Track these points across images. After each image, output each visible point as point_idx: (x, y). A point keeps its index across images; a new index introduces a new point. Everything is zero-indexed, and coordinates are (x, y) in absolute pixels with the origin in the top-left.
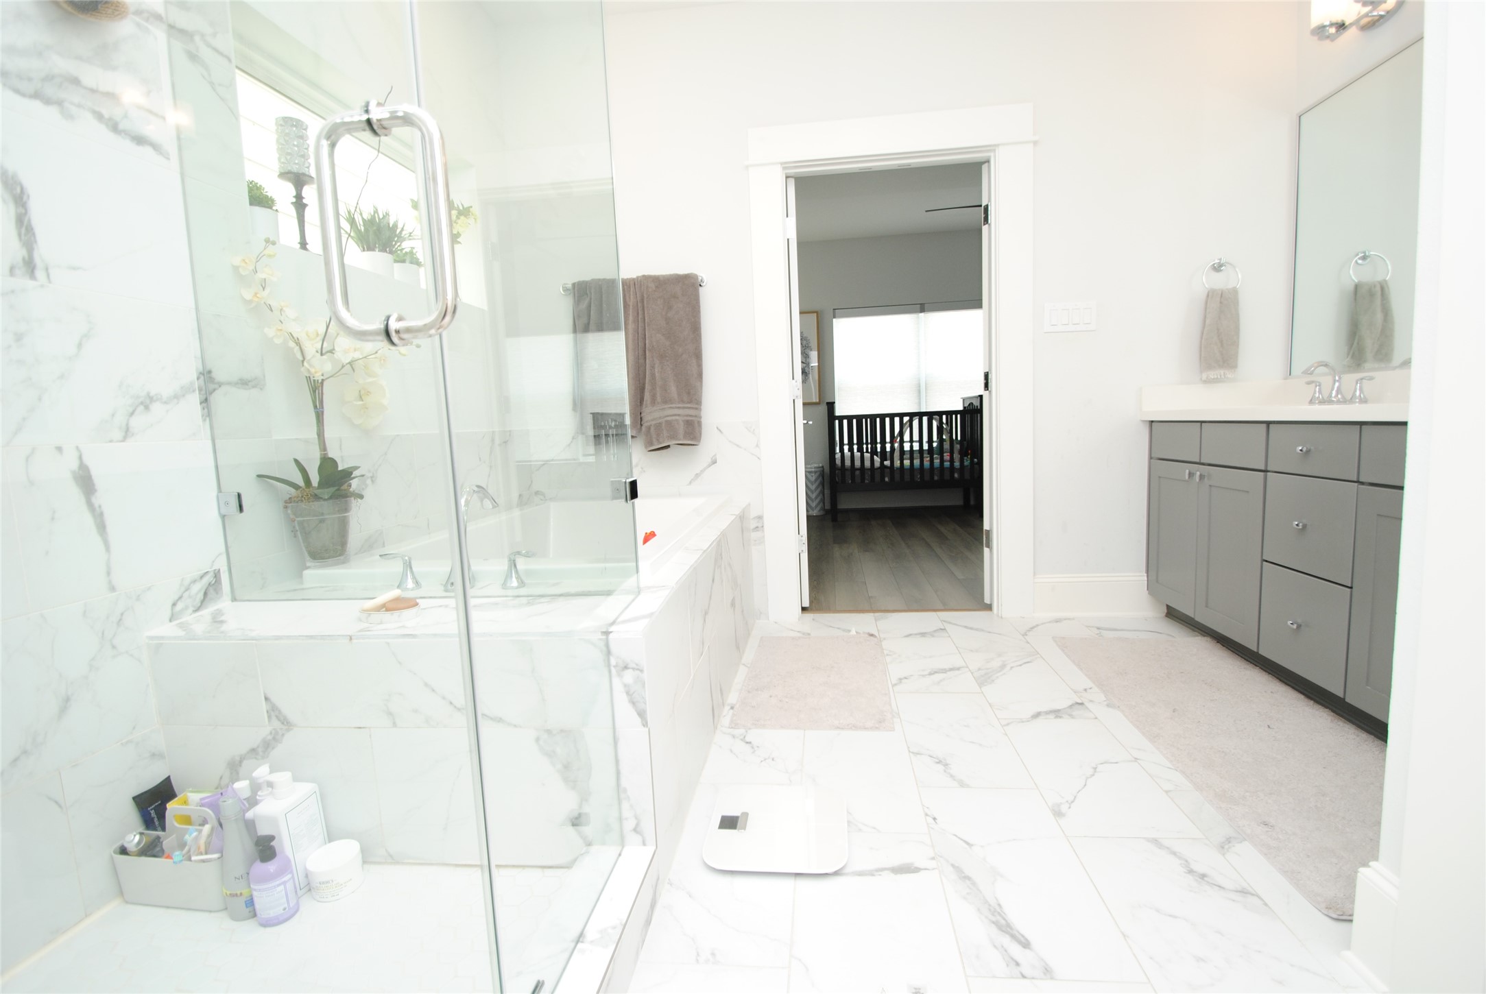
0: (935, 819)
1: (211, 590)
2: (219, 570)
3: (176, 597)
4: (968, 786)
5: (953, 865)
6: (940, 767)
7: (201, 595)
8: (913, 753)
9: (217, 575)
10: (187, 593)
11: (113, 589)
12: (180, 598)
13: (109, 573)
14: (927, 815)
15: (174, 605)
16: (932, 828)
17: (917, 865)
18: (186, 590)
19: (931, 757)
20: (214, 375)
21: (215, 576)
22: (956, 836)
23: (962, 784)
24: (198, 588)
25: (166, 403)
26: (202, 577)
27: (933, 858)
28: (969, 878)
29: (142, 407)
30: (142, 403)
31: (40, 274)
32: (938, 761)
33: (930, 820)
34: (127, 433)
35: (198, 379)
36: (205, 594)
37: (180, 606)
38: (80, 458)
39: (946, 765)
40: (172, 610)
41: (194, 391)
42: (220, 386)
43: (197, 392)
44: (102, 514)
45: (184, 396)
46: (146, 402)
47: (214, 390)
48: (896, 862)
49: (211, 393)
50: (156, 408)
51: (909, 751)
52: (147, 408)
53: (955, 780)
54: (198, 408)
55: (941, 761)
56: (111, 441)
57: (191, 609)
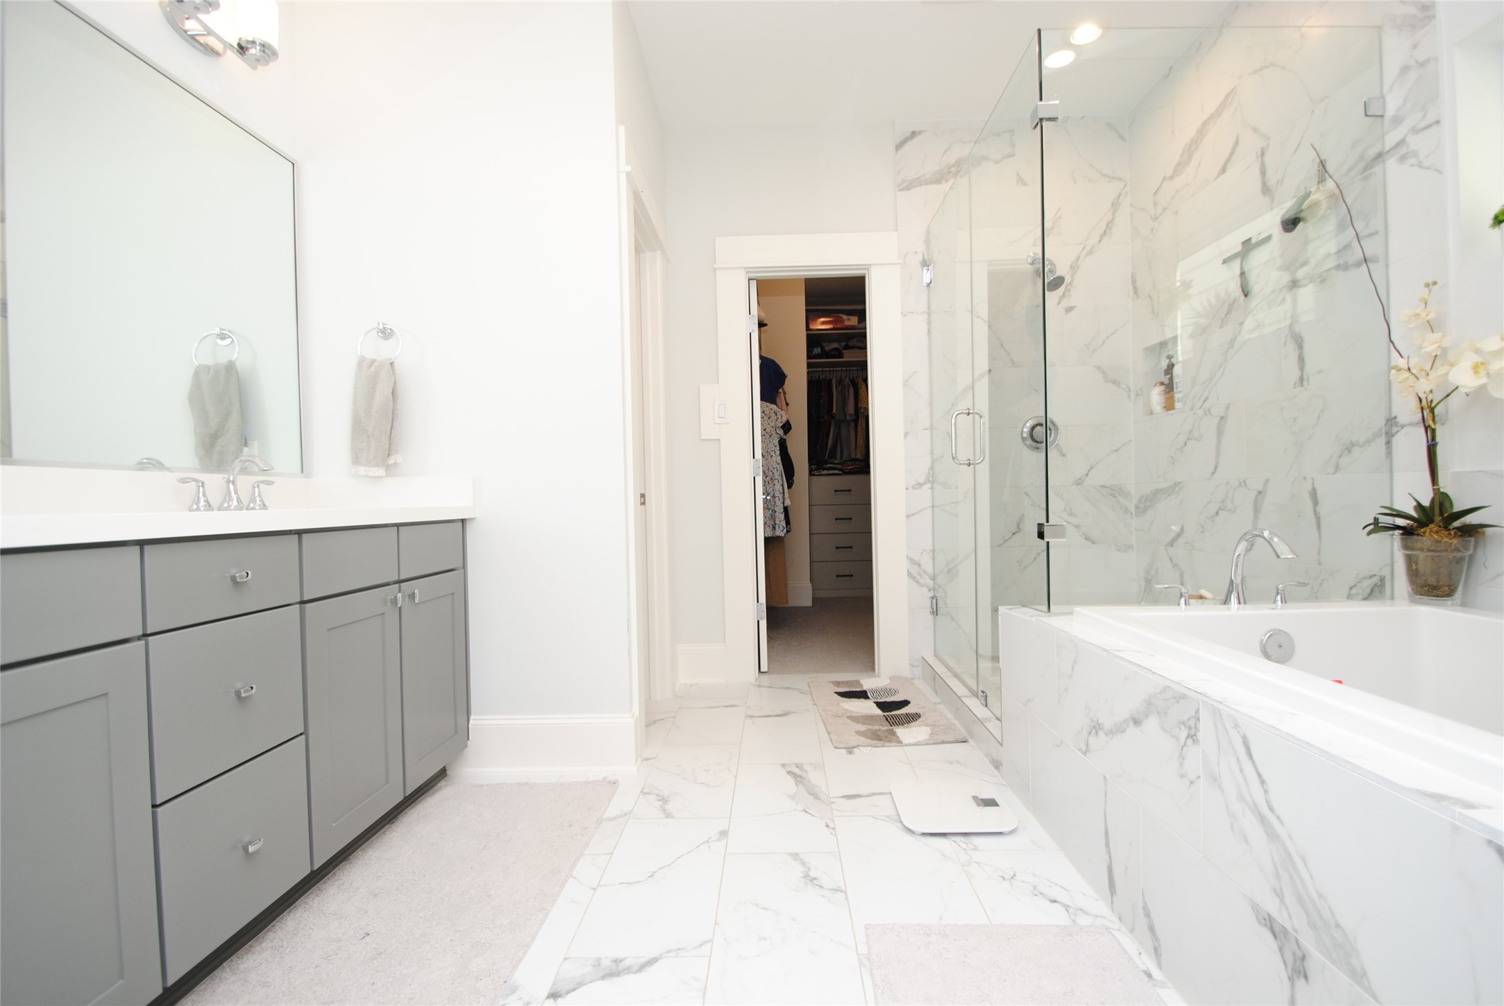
0: (827, 826)
1: (1376, 590)
2: (1384, 577)
3: (1353, 585)
4: (790, 854)
5: (820, 799)
6: (813, 874)
7: (1368, 590)
8: (842, 891)
9: (1382, 579)
10: (1359, 585)
11: (1320, 564)
12: (1355, 586)
13: (1319, 554)
14: (834, 829)
15: (1351, 588)
16: (830, 820)
17: (844, 799)
18: (1359, 582)
19: (821, 886)
20: (1398, 420)
21: (1381, 581)
22: (813, 815)
23: (795, 856)
24: (1367, 584)
25: (1362, 446)
26: (1371, 577)
27: (832, 803)
28: (811, 794)
29: (1346, 451)
30: (1347, 449)
31: (1305, 383)
32: (814, 881)
33: (831, 825)
34: (1337, 468)
35: (1386, 424)
36: (1372, 591)
37: (1354, 591)
38: (1313, 483)
39: (806, 876)
40: (1349, 591)
41: (1381, 435)
42: (1402, 428)
43: (1384, 435)
44: (1319, 518)
45: (1373, 440)
46: (1349, 448)
47: (1397, 432)
48: (859, 800)
49: (1393, 436)
50: (1356, 450)
51: (845, 893)
52: (1350, 451)
53: (801, 860)
54: (1384, 447)
55: (811, 881)
56: (1328, 474)
57: (1361, 597)
